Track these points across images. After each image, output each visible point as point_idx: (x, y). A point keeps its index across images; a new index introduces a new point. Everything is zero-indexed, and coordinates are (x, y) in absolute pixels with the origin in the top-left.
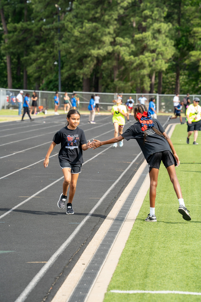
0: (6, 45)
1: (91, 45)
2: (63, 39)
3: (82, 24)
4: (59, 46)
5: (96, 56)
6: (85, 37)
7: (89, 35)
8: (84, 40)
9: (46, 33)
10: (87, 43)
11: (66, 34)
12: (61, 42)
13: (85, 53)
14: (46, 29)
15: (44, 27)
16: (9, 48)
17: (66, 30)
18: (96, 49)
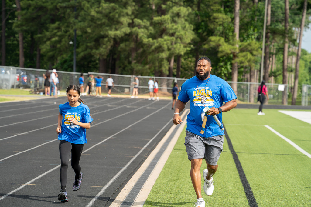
0: (19, 23)
1: (107, 26)
2: (80, 18)
3: (100, 3)
4: (75, 25)
5: (113, 37)
6: (102, 18)
7: (107, 16)
8: (101, 20)
9: (61, 11)
10: (104, 24)
11: (82, 13)
12: (77, 21)
13: (102, 33)
14: (61, 7)
15: (59, 4)
16: (21, 25)
17: (82, 9)
18: (113, 29)
